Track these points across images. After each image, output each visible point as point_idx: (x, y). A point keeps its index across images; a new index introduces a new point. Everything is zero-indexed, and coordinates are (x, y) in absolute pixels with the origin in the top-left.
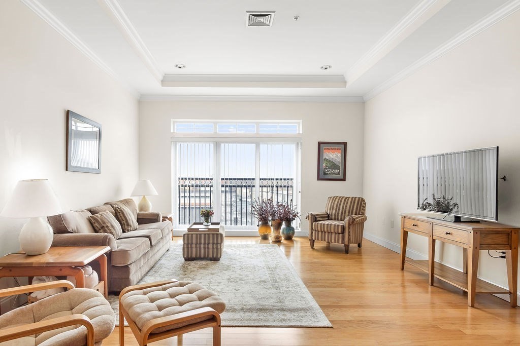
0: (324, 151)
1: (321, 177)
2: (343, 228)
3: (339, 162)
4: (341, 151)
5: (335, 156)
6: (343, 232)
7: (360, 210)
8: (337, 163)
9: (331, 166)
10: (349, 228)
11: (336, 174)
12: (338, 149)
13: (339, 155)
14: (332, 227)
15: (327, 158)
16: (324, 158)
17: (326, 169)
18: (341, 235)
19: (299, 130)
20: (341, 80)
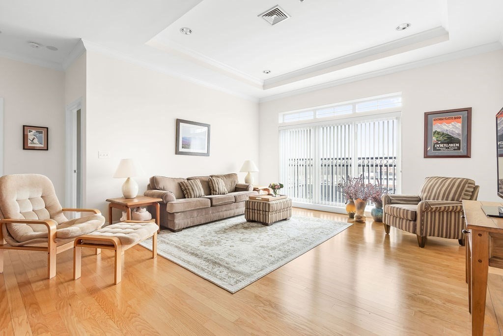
0: (434, 122)
1: (429, 154)
2: (414, 214)
3: (459, 134)
4: (461, 120)
5: (451, 126)
6: (415, 220)
7: (460, 195)
8: (455, 136)
9: (445, 140)
10: (422, 216)
11: (454, 150)
12: (455, 118)
13: (459, 125)
14: (402, 211)
15: (439, 130)
16: (434, 131)
17: (438, 143)
18: (412, 223)
19: (397, 102)
20: (442, 34)
